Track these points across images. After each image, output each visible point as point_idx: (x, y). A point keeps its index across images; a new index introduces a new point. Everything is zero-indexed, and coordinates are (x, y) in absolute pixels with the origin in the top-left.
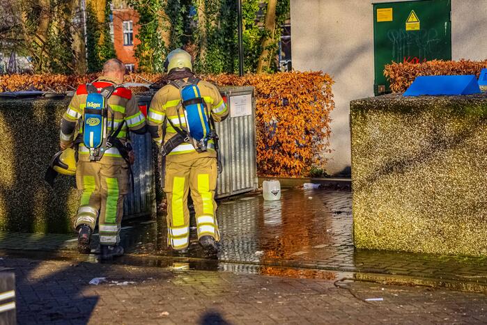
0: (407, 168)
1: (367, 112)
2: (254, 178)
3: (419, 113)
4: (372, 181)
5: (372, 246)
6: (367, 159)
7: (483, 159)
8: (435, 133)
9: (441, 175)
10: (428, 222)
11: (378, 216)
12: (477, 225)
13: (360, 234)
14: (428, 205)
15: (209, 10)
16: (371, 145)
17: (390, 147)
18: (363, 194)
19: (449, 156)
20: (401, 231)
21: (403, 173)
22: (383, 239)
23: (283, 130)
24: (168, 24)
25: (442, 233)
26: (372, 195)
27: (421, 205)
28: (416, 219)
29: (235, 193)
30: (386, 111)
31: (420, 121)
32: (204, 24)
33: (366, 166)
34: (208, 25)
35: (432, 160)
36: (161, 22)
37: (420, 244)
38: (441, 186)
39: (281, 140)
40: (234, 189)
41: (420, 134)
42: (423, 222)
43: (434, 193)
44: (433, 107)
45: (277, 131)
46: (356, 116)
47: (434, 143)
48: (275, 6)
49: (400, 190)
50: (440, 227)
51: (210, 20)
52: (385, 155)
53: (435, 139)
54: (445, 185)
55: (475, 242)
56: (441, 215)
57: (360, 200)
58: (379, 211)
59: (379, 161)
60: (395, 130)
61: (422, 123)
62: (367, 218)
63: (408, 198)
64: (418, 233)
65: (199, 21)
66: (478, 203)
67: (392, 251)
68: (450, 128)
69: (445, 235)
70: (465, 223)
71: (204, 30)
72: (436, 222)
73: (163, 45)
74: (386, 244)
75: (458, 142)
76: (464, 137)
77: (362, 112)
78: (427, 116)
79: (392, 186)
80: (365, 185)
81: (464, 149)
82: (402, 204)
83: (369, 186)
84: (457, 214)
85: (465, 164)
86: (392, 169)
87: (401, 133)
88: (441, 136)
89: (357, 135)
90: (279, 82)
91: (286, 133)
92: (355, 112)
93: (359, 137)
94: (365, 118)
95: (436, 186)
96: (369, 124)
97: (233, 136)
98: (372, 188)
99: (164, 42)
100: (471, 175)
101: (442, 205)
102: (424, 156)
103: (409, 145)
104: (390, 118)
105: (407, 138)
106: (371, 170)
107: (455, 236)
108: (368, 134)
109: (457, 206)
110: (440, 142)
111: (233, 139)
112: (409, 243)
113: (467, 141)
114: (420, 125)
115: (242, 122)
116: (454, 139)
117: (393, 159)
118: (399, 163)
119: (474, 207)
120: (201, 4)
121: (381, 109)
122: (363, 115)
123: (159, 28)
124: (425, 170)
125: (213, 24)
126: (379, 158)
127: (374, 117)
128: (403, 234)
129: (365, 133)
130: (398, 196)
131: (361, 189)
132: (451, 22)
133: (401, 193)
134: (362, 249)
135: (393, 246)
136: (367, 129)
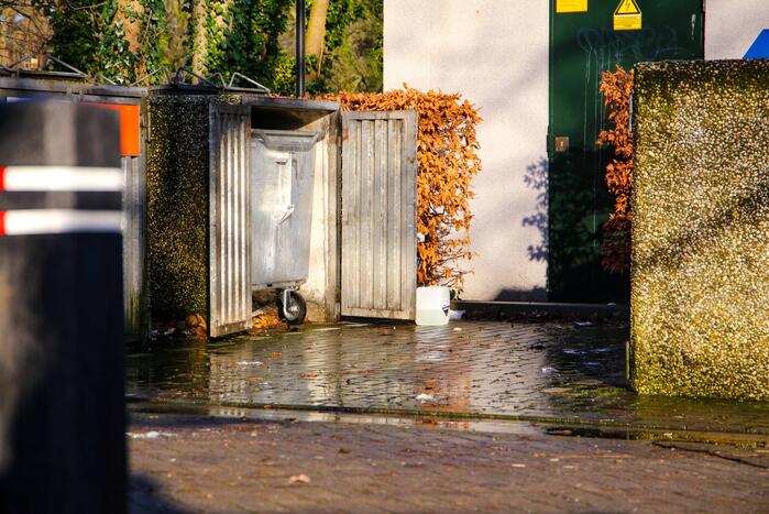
1: (675, 87)
4: (681, 242)
5: (675, 388)
6: (672, 194)
11: (692, 322)
13: (649, 362)
16: (681, 162)
17: (727, 164)
18: (659, 272)
20: (746, 354)
21: (756, 223)
22: (704, 374)
24: (138, 8)
26: (680, 274)
30: (721, 85)
32: (202, 20)
33: (668, 208)
34: (209, 22)
46: (648, 97)
48: (325, 8)
49: (749, 261)
51: (213, 14)
52: (715, 184)
57: (652, 285)
58: (696, 310)
59: (698, 196)
60: (740, 125)
62: (666, 326)
67: (724, 400)
73: (126, 48)
74: (709, 384)
77: (664, 87)
79: (727, 254)
80: (664, 251)
82: (750, 294)
83: (674, 254)
86: (729, 215)
87: (755, 133)
89: (650, 140)
92: (646, 87)
93: (655, 144)
94: (671, 100)
96: (679, 115)
98: (680, 258)
99: (127, 43)
104: (729, 99)
106: (681, 219)
108: (675, 136)
117: (735, 192)
118: (748, 200)
121: (708, 80)
122: (664, 94)
123: (119, 15)
125: (219, 21)
126: (701, 190)
127: (692, 98)
128: (751, 361)
129: (669, 135)
130: (743, 275)
131: (653, 261)
132: (704, 13)
133: (749, 268)
134: (652, 396)
135: (727, 388)
136: (675, 125)
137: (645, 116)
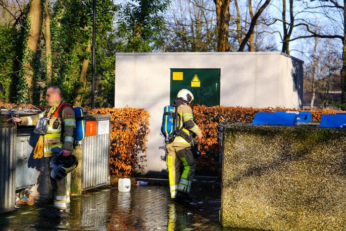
0: (263, 172)
1: (236, 133)
2: (108, 176)
3: (273, 136)
4: (237, 180)
5: (235, 225)
6: (235, 165)
7: (316, 168)
8: (284, 149)
9: (287, 178)
10: (276, 210)
11: (240, 205)
12: (310, 212)
13: (227, 217)
14: (277, 198)
15: (53, 66)
16: (237, 156)
17: (251, 157)
18: (230, 189)
19: (293, 166)
20: (256, 215)
21: (260, 176)
22: (244, 221)
23: (122, 145)
24: (31, 73)
25: (285, 217)
26: (237, 190)
27: (271, 197)
28: (267, 207)
29: (97, 186)
30: (250, 134)
31: (274, 141)
32: (50, 75)
33: (233, 170)
34: (53, 75)
35: (281, 167)
36: (26, 71)
37: (269, 224)
38: (286, 185)
39: (120, 152)
40: (97, 184)
41: (273, 150)
42: (273, 210)
43: (281, 190)
44: (283, 132)
45: (118, 146)
46: (227, 136)
47: (283, 156)
48: (87, 67)
49: (257, 187)
50: (285, 213)
51: (54, 72)
52: (248, 163)
53: (284, 154)
54: (289, 185)
55: (308, 224)
56: (285, 205)
57: (228, 193)
58: (241, 201)
59: (243, 167)
60: (255, 146)
61: (275, 142)
62: (232, 206)
63: (262, 193)
64: (268, 217)
65: (48, 73)
66: (312, 198)
67: (249, 229)
68: (295, 146)
69: (288, 219)
70: (302, 211)
71: (50, 78)
72: (282, 210)
73: (27, 86)
74: (245, 224)
75: (299, 156)
76: (304, 153)
77: (232, 133)
78: (278, 138)
79: (251, 184)
80: (232, 183)
81: (304, 161)
82: (258, 197)
83: (235, 184)
84: (297, 205)
85: (304, 171)
86: (252, 173)
87: (260, 149)
88: (288, 152)
89: (228, 149)
90: (121, 114)
91: (124, 147)
92: (227, 133)
93: (230, 150)
94: (235, 137)
95: (283, 186)
96: (237, 142)
97: (98, 148)
98: (237, 185)
99: (28, 84)
100: (308, 179)
101: (286, 198)
102: (275, 165)
103: (265, 157)
104: (252, 138)
105: (264, 152)
106: (237, 173)
107: (295, 220)
108: (236, 148)
109: (297, 199)
110: (287, 156)
111: (98, 150)
112: (261, 223)
113: (306, 156)
114: (273, 144)
115: (103, 138)
116: (297, 154)
117: (253, 166)
118: (258, 169)
119: (309, 200)
120: (49, 62)
121: (246, 132)
122: (232, 135)
123: (25, 75)
124: (275, 174)
125: (56, 75)
126: (243, 165)
127: (241, 137)
128: (258, 217)
129: (234, 148)
130: (256, 191)
131: (229, 186)
132: (220, 83)
133: (258, 189)
134: (227, 227)
135: (250, 225)
136: (236, 145)
137: (227, 141)
